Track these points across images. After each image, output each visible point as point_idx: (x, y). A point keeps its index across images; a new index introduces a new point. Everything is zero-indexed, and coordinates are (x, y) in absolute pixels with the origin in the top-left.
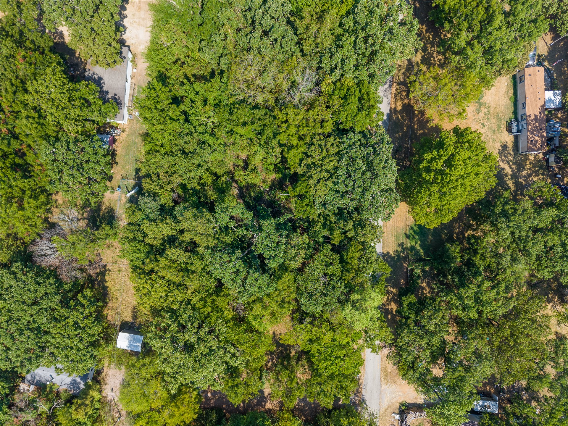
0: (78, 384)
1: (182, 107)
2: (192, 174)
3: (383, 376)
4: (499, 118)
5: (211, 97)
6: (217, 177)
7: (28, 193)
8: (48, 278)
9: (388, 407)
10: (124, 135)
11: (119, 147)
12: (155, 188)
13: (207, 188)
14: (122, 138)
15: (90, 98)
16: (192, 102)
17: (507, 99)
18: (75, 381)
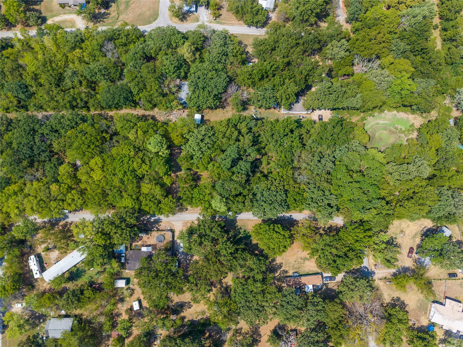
0: (182, 101)
1: (289, 133)
2: (265, 139)
3: (186, 221)
4: (299, 268)
5: (294, 143)
6: (264, 148)
7: (254, 80)
8: (224, 89)
9: (173, 225)
10: (277, 112)
11: (272, 110)
12: (259, 125)
13: (260, 145)
14: (276, 111)
15: (290, 100)
16: (292, 137)
17: (308, 271)
18: (183, 100)
